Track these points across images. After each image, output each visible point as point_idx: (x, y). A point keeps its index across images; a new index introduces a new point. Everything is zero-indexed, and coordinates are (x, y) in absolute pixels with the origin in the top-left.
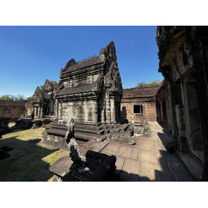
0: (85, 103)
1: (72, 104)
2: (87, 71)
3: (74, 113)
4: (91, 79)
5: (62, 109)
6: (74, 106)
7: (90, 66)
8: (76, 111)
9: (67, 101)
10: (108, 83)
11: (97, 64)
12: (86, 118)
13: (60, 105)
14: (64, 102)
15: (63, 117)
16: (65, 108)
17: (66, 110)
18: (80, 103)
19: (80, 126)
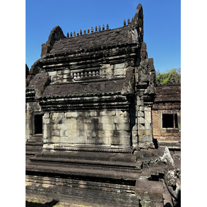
0: (103, 113)
1: (75, 114)
2: (101, 55)
3: (81, 130)
4: (109, 70)
5: (52, 123)
6: (81, 118)
7: (110, 48)
8: (86, 127)
9: (64, 110)
10: (142, 79)
11: (123, 46)
12: (107, 141)
13: (46, 115)
14: (57, 110)
15: (55, 139)
16: (60, 122)
17: (62, 126)
18: (93, 113)
19: (97, 155)
